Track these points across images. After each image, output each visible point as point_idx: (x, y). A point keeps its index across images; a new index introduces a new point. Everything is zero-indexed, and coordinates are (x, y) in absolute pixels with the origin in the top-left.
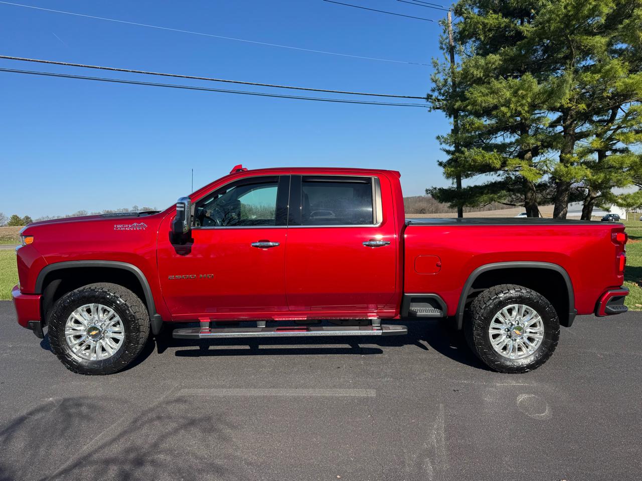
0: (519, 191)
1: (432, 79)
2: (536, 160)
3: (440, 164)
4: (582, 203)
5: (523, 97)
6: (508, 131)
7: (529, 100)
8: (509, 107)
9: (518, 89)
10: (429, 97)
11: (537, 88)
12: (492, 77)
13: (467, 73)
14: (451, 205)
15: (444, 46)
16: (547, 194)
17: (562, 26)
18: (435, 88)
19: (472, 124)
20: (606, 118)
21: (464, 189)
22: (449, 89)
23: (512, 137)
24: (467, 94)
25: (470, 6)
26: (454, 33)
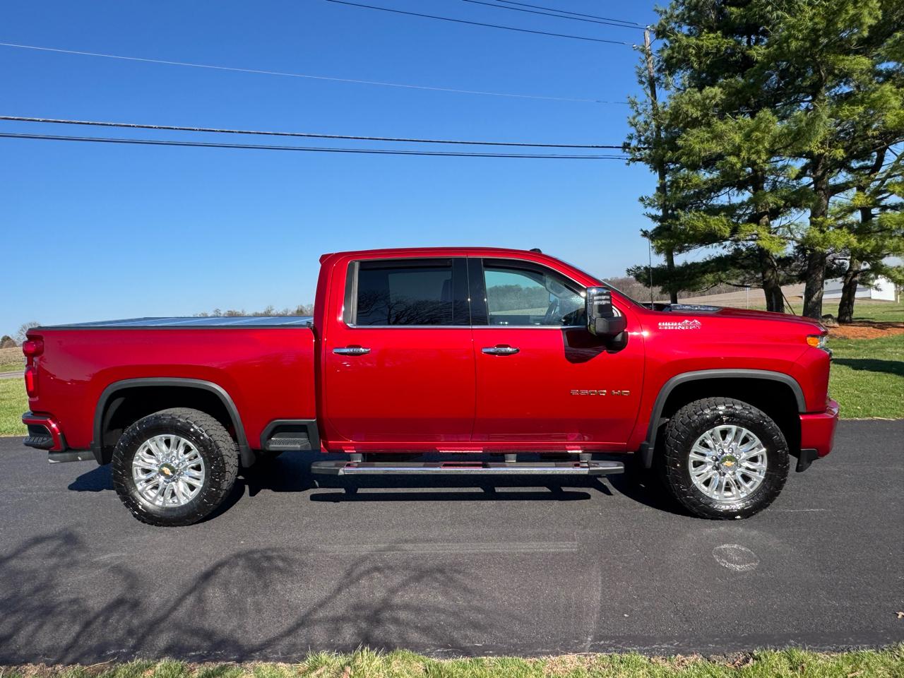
0: (754, 267)
1: (630, 123)
2: (775, 223)
3: (645, 234)
4: (840, 279)
5: (758, 141)
6: (734, 187)
7: (767, 145)
8: (738, 156)
9: (752, 131)
10: (626, 146)
11: (778, 127)
12: (714, 116)
13: (677, 112)
14: (663, 290)
15: (643, 79)
16: (792, 271)
17: (808, 44)
18: (632, 135)
19: (687, 179)
20: (869, 163)
21: (679, 267)
22: (652, 134)
23: (740, 194)
24: (680, 142)
25: (676, 23)
26: (659, 61)
